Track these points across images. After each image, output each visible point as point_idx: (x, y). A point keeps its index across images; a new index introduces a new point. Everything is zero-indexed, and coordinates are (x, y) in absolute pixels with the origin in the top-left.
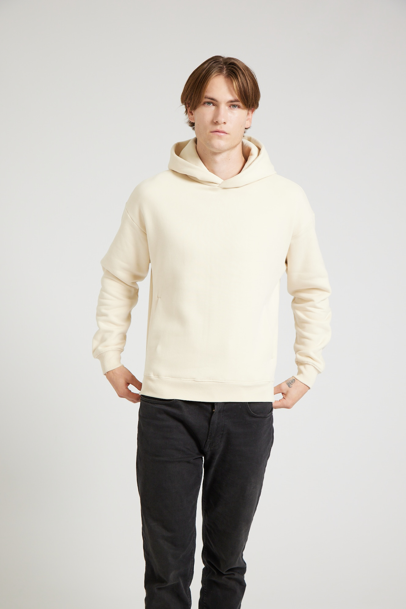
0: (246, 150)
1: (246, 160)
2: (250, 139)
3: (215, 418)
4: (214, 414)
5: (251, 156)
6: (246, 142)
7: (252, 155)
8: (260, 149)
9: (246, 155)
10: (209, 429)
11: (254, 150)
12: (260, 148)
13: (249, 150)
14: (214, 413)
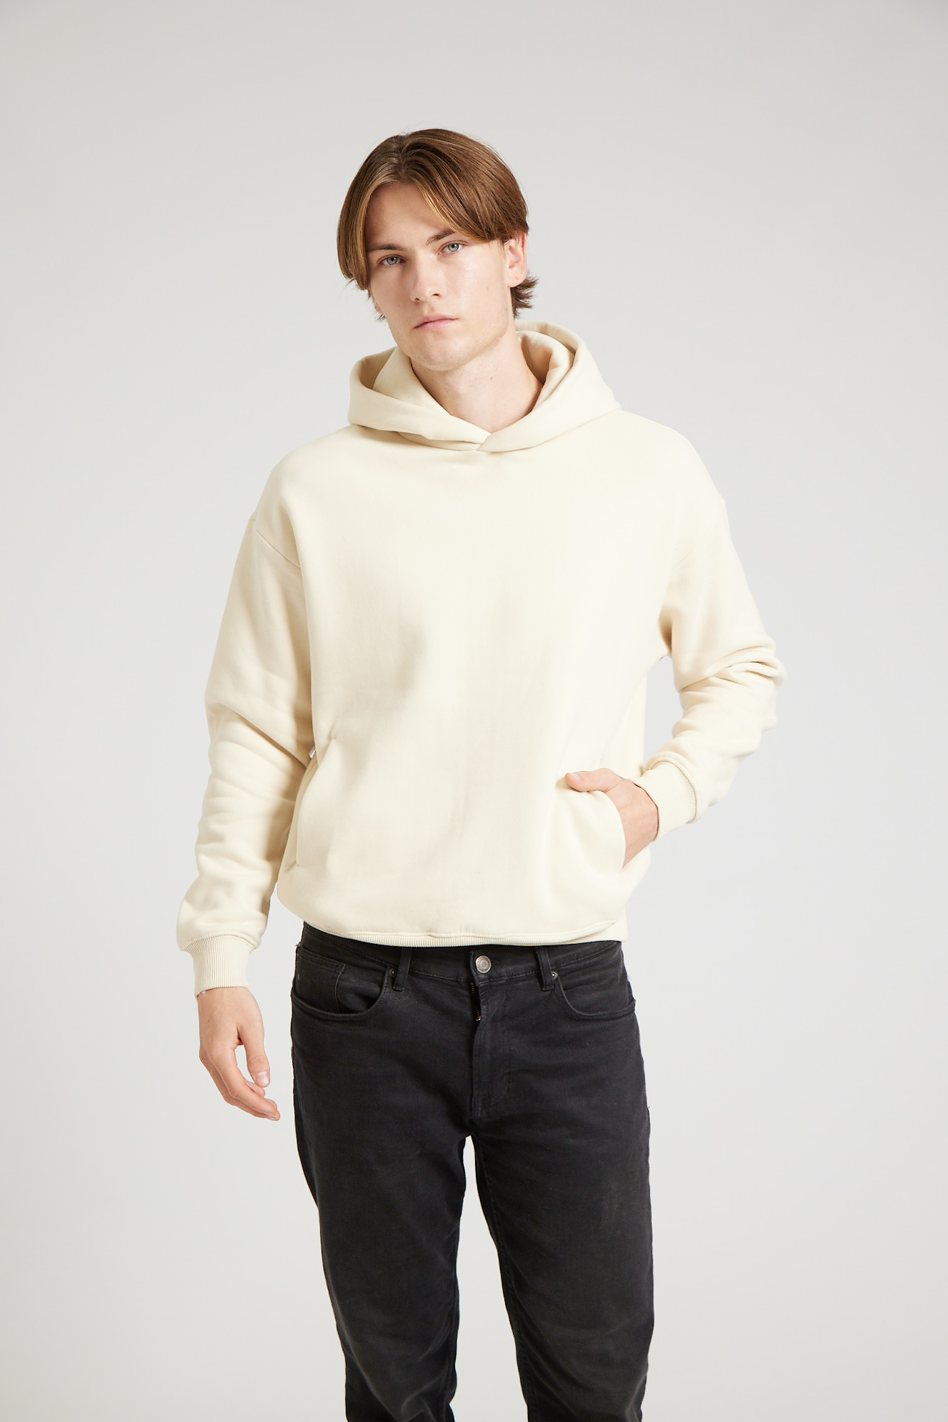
0: (537, 357)
1: (541, 380)
2: (544, 330)
3: (484, 1037)
4: (479, 1028)
5: (554, 370)
6: (535, 336)
7: (555, 366)
8: (573, 352)
9: (540, 370)
10: (471, 1067)
11: (560, 355)
12: (574, 347)
13: (548, 356)
14: (480, 1025)
